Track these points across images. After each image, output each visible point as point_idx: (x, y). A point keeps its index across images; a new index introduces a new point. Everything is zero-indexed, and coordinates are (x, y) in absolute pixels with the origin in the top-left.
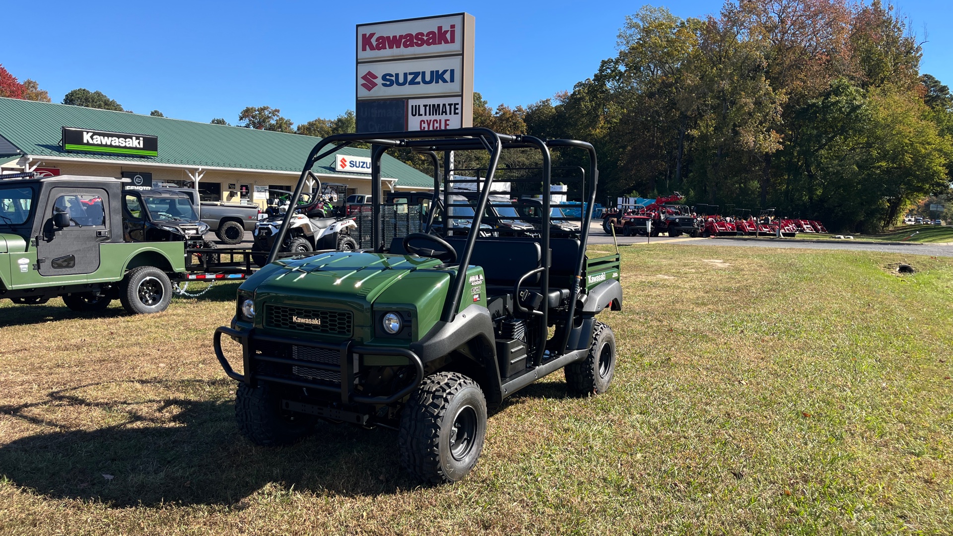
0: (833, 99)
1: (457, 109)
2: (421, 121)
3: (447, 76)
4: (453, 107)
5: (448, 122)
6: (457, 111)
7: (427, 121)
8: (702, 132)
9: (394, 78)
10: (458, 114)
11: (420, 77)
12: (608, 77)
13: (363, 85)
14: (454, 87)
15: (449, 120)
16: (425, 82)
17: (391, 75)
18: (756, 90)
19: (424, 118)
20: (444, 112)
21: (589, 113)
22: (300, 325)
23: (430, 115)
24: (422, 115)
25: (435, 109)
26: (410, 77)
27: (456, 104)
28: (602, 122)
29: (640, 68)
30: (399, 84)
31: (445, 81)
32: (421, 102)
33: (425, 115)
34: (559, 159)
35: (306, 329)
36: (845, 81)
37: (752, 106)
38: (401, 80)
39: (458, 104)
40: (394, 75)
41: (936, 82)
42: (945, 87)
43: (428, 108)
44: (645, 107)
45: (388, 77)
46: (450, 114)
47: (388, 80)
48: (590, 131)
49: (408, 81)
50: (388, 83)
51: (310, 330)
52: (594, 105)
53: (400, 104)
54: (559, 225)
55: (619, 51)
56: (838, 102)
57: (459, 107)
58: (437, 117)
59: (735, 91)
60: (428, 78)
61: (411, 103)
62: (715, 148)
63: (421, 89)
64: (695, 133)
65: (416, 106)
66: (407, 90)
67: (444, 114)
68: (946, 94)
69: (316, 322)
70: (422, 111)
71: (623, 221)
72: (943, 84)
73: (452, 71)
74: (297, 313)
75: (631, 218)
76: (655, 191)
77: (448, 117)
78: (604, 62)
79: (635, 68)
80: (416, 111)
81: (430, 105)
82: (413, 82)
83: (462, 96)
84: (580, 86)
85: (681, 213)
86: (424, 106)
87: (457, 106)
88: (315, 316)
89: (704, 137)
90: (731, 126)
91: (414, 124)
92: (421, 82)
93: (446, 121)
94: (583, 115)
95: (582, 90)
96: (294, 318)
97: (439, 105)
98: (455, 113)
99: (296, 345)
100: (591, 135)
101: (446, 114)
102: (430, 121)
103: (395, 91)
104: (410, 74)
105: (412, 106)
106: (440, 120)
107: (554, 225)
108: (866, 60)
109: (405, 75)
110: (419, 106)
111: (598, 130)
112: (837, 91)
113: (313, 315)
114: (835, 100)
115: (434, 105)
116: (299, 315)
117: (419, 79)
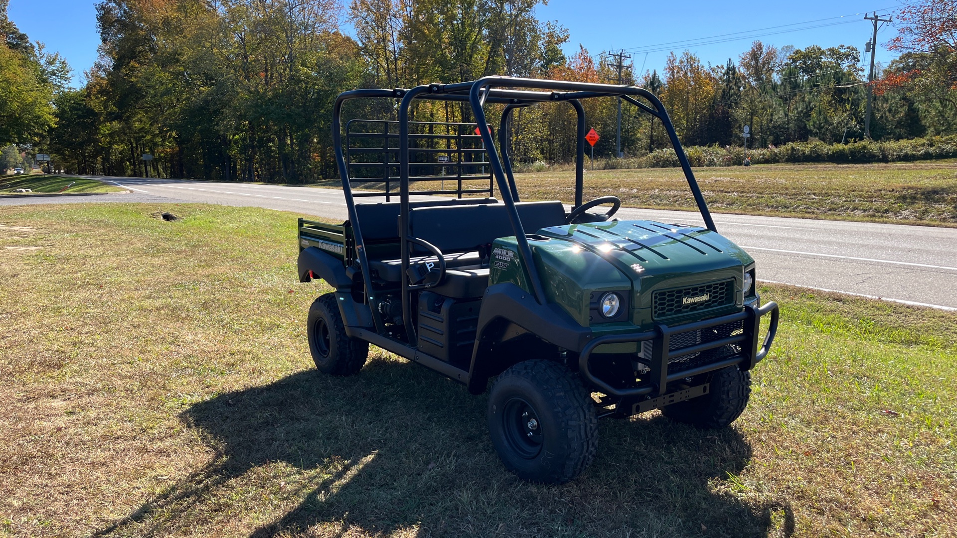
22: (688, 306)
35: (691, 310)
41: (16, 29)
51: (696, 309)
69: (705, 298)
74: (684, 293)
88: (702, 291)
96: (684, 301)
113: (699, 291)
116: (687, 294)
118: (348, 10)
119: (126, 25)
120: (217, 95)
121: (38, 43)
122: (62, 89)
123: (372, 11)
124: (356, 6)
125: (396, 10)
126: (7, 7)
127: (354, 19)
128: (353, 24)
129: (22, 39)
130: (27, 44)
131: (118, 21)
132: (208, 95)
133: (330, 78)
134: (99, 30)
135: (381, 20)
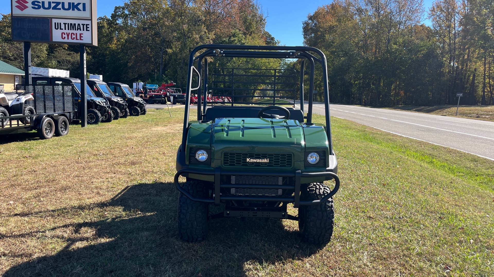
0: (232, 39)
1: (88, 28)
2: (62, 33)
3: (81, 7)
4: (85, 26)
5: (82, 35)
6: (88, 29)
7: (67, 33)
8: (173, 50)
9: (41, 4)
10: (89, 30)
11: (61, 5)
12: (119, 16)
13: (17, 6)
14: (86, 14)
15: (83, 34)
16: (64, 9)
17: (39, 2)
18: (199, 31)
19: (64, 31)
20: (79, 29)
21: (107, 35)
22: (253, 163)
23: (68, 29)
24: (62, 29)
25: (73, 26)
26: (53, 5)
27: (87, 25)
28: (116, 41)
29: (137, 14)
30: (44, 8)
31: (79, 10)
32: (62, 21)
33: (65, 29)
34: (91, 60)
35: (256, 166)
36: (237, 31)
37: (198, 39)
38: (46, 5)
39: (89, 25)
40: (41, 2)
41: (270, 35)
42: (273, 38)
43: (67, 25)
44: (142, 35)
45: (36, 3)
46: (84, 30)
47: (36, 5)
48: (108, 45)
49: (52, 7)
50: (37, 7)
51: (259, 166)
52: (110, 31)
53: (47, 21)
54: (133, 98)
55: (124, 3)
56: (235, 40)
57: (90, 26)
58: (74, 32)
59: (189, 31)
60: (66, 6)
61: (54, 21)
62: (180, 59)
63: (62, 13)
64: (170, 51)
65: (58, 23)
66: (50, 13)
67: (79, 30)
68: (274, 41)
69: (265, 161)
70: (63, 26)
71: (148, 96)
72: (272, 36)
73: (84, 5)
74: (249, 156)
75: (153, 95)
76: (150, 80)
77: (82, 32)
78: (116, 8)
79: (134, 13)
80: (58, 26)
81: (68, 24)
82: (55, 8)
83: (91, 20)
84: (101, 19)
85: (177, 92)
86: (64, 23)
87: (88, 26)
88: (264, 157)
89: (174, 53)
90: (188, 48)
91: (57, 36)
92: (62, 9)
93: (80, 34)
94: (104, 36)
95: (102, 22)
96: (248, 160)
97: (75, 24)
98: (87, 30)
99: (233, 175)
100: (109, 48)
101: (80, 30)
102: (69, 33)
103: (41, 13)
104: (53, 2)
105: (55, 23)
106: (76, 34)
107: (130, 98)
108: (245, 22)
109: (50, 3)
110: (60, 23)
111: (113, 45)
112: (234, 36)
113: (262, 156)
114: (233, 39)
115: (71, 24)
116: (251, 157)
117: (60, 6)
118: (429, 12)
119: (315, 30)
120: (348, 61)
121: (278, 41)
122: (285, 61)
123: (443, 11)
124: (434, 9)
125: (459, 9)
126: (265, 26)
127: (432, 17)
128: (431, 19)
129: (272, 40)
130: (274, 42)
131: (311, 29)
132: (344, 61)
133: (410, 51)
134: (303, 33)
135: (449, 16)
